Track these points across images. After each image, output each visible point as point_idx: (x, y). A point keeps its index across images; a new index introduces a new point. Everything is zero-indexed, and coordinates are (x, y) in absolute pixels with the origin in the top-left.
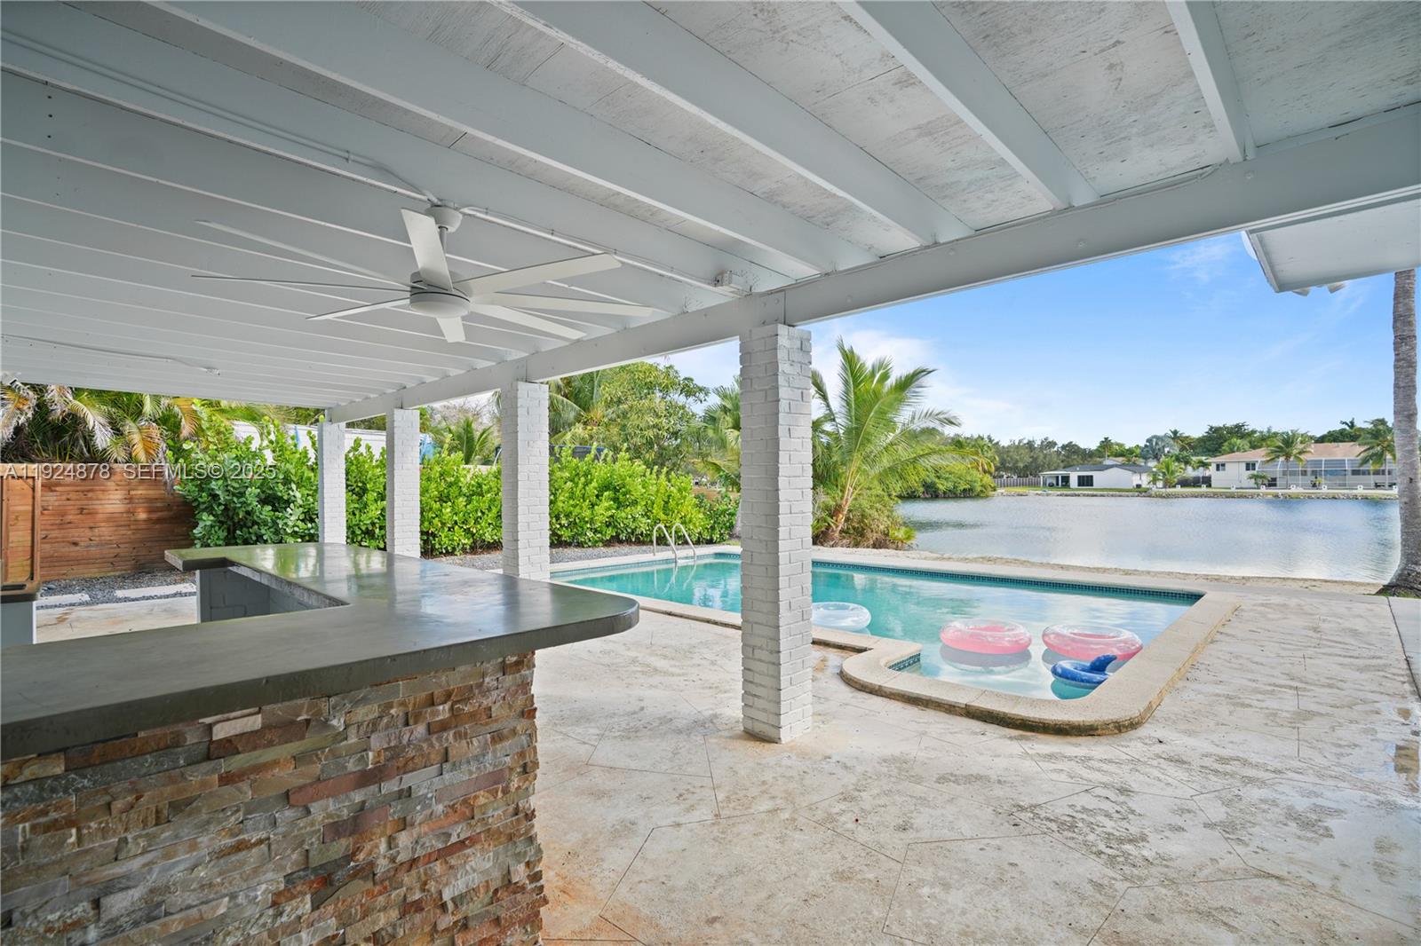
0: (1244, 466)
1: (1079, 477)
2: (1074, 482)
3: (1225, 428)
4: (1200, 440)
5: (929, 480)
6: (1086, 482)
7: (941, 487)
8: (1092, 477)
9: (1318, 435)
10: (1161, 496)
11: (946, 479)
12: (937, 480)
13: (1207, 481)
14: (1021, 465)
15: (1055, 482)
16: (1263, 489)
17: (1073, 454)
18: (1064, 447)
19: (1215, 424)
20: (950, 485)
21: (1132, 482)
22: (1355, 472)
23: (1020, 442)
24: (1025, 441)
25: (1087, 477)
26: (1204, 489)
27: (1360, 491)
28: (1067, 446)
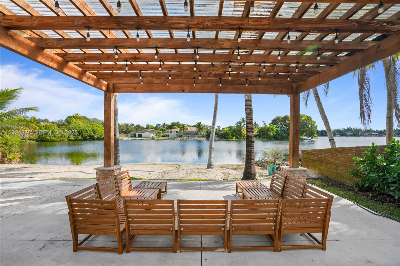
0: (176, 132)
1: (138, 134)
2: (137, 135)
3: (175, 123)
4: (170, 125)
5: (91, 135)
6: (140, 136)
7: (95, 137)
8: (141, 134)
9: (192, 125)
10: (157, 140)
11: (98, 134)
12: (94, 135)
13: (168, 136)
14: (124, 131)
15: (132, 136)
16: (179, 138)
17: (138, 128)
18: (136, 126)
19: (173, 122)
20: (99, 136)
21: (151, 136)
22: (196, 134)
23: (124, 124)
24: (126, 124)
25: (140, 134)
26: (167, 138)
27: (196, 138)
28: (137, 125)
